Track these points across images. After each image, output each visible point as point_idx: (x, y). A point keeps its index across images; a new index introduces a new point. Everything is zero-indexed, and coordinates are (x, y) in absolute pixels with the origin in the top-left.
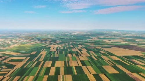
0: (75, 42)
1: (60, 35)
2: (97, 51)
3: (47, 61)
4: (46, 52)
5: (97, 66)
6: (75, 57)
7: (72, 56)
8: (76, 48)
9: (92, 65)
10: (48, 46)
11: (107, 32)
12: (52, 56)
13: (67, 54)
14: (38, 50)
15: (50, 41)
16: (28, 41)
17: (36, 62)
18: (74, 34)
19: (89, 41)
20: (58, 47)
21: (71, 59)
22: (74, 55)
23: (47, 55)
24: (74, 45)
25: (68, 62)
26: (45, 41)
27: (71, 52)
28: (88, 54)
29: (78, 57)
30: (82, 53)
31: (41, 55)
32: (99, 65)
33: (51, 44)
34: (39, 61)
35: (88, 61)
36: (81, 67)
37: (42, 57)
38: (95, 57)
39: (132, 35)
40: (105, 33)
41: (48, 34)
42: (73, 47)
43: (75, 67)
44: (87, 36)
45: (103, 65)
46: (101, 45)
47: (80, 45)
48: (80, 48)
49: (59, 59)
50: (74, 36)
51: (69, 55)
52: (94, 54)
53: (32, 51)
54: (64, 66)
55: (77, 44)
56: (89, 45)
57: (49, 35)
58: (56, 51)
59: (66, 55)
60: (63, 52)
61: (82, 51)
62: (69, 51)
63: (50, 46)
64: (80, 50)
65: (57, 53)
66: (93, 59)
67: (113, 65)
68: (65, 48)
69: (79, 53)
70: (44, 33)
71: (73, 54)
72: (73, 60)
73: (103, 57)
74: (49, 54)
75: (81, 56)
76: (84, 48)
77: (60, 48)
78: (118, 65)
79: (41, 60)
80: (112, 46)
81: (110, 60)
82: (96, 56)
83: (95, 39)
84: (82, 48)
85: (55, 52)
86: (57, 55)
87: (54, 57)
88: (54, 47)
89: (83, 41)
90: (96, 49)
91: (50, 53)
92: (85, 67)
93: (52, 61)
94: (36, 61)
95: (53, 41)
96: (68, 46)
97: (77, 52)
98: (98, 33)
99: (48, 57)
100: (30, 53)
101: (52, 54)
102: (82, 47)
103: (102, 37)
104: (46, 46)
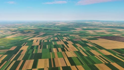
0: (59, 34)
1: (44, 26)
2: (84, 44)
3: (28, 60)
4: (28, 46)
5: (88, 65)
6: (61, 52)
7: (58, 51)
8: (61, 40)
9: (82, 64)
10: (30, 39)
11: (89, 23)
12: (34, 52)
13: (52, 49)
14: (19, 44)
15: (33, 33)
16: (9, 33)
17: (14, 62)
18: (58, 25)
19: (73, 32)
20: (41, 41)
21: (56, 55)
22: (60, 49)
23: (28, 50)
24: (58, 37)
25: (53, 59)
26: (28, 33)
27: (56, 46)
28: (75, 48)
29: (64, 52)
30: (68, 47)
31: (22, 51)
32: (91, 64)
33: (34, 36)
34: (18, 60)
35: (77, 57)
36: (69, 67)
37: (23, 54)
38: (83, 51)
39: (113, 25)
40: (88, 24)
41: (31, 26)
42: (57, 39)
43: (62, 67)
44: (71, 27)
45: (95, 63)
46: (87, 36)
47: (65, 37)
48: (66, 41)
49: (43, 56)
50: (58, 27)
51: (54, 50)
52: (81, 47)
53: (12, 46)
54: (49, 67)
55: (61, 36)
56: (74, 37)
57: (33, 27)
58: (39, 45)
59: (50, 50)
60: (47, 46)
61: (68, 44)
62: (54, 45)
63: (33, 39)
64: (66, 43)
65: (40, 48)
66: (82, 55)
67: (107, 63)
68: (50, 41)
69: (65, 47)
70: (28, 25)
71: (58, 48)
72: (59, 57)
73: (93, 51)
74: (30, 50)
75: (68, 51)
76: (69, 40)
77: (44, 41)
78: (113, 62)
79: (21, 58)
80: (98, 38)
81: (101, 55)
82: (85, 50)
83: (79, 30)
84: (67, 41)
85: (37, 46)
86: (40, 51)
87: (36, 54)
88: (37, 40)
89: (68, 32)
90: (82, 41)
91: (32, 47)
92: (74, 67)
93: (34, 60)
94: (14, 60)
95: (37, 33)
96: (52, 39)
97: (63, 45)
98: (80, 24)
99: (29, 54)
100: (9, 49)
101: (35, 50)
102: (67, 39)
103: (85, 28)
104: (28, 39)
